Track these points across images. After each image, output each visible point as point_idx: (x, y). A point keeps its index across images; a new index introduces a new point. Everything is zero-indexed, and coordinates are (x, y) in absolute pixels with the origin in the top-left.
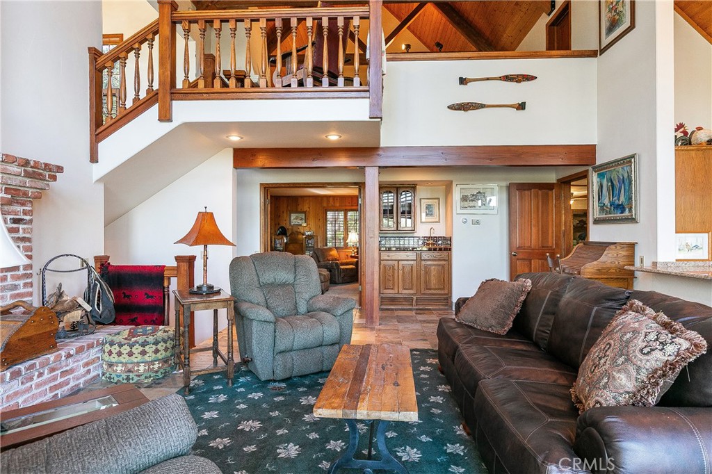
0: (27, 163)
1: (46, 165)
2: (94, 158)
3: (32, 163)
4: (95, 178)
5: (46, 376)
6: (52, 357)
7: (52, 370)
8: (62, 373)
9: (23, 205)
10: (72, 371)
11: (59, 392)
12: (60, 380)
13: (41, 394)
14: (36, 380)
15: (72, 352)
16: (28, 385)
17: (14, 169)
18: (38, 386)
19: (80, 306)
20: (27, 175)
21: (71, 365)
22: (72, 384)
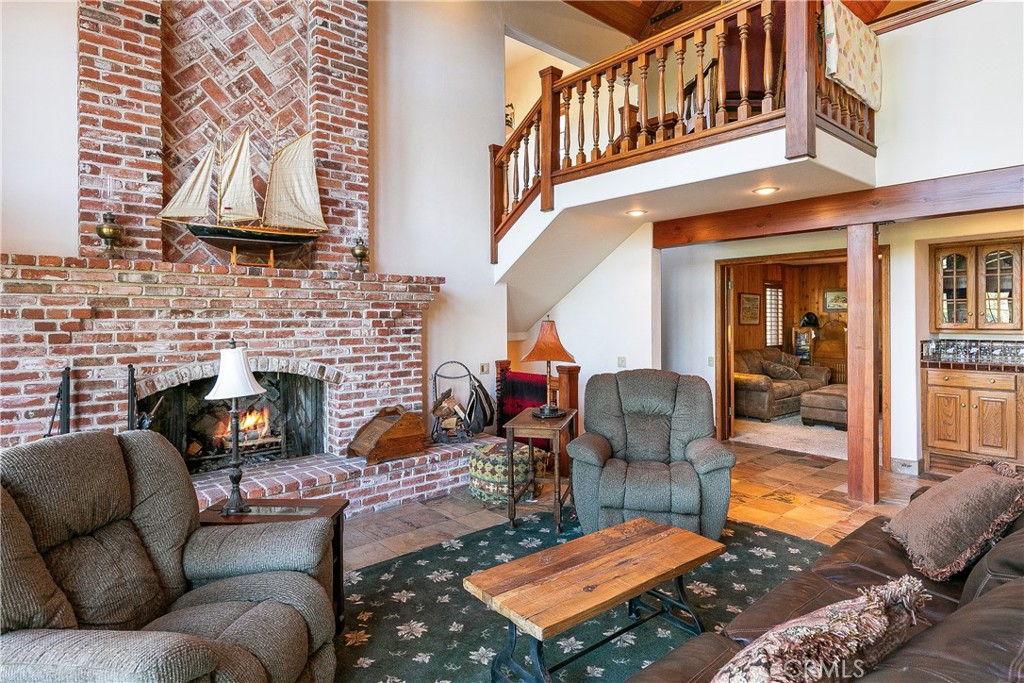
0: (410, 279)
1: (428, 278)
2: (494, 260)
3: (415, 279)
4: (496, 280)
5: (412, 476)
6: (416, 460)
7: (418, 472)
8: (428, 476)
9: (413, 316)
10: (438, 476)
11: (425, 493)
12: (426, 483)
13: (407, 492)
14: (403, 478)
15: (436, 458)
16: (396, 481)
17: (400, 286)
18: (405, 483)
19: (456, 413)
20: (412, 290)
21: (438, 471)
22: (438, 488)
